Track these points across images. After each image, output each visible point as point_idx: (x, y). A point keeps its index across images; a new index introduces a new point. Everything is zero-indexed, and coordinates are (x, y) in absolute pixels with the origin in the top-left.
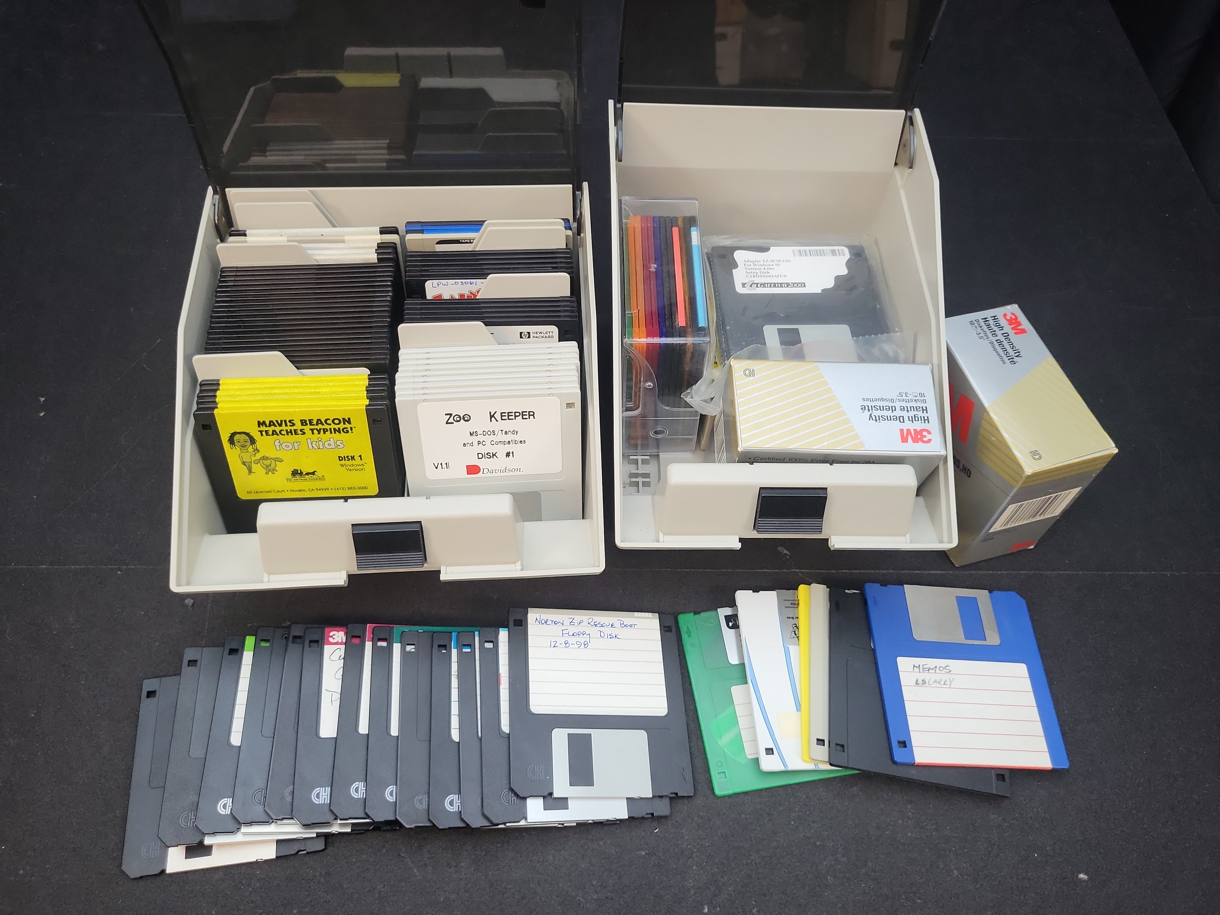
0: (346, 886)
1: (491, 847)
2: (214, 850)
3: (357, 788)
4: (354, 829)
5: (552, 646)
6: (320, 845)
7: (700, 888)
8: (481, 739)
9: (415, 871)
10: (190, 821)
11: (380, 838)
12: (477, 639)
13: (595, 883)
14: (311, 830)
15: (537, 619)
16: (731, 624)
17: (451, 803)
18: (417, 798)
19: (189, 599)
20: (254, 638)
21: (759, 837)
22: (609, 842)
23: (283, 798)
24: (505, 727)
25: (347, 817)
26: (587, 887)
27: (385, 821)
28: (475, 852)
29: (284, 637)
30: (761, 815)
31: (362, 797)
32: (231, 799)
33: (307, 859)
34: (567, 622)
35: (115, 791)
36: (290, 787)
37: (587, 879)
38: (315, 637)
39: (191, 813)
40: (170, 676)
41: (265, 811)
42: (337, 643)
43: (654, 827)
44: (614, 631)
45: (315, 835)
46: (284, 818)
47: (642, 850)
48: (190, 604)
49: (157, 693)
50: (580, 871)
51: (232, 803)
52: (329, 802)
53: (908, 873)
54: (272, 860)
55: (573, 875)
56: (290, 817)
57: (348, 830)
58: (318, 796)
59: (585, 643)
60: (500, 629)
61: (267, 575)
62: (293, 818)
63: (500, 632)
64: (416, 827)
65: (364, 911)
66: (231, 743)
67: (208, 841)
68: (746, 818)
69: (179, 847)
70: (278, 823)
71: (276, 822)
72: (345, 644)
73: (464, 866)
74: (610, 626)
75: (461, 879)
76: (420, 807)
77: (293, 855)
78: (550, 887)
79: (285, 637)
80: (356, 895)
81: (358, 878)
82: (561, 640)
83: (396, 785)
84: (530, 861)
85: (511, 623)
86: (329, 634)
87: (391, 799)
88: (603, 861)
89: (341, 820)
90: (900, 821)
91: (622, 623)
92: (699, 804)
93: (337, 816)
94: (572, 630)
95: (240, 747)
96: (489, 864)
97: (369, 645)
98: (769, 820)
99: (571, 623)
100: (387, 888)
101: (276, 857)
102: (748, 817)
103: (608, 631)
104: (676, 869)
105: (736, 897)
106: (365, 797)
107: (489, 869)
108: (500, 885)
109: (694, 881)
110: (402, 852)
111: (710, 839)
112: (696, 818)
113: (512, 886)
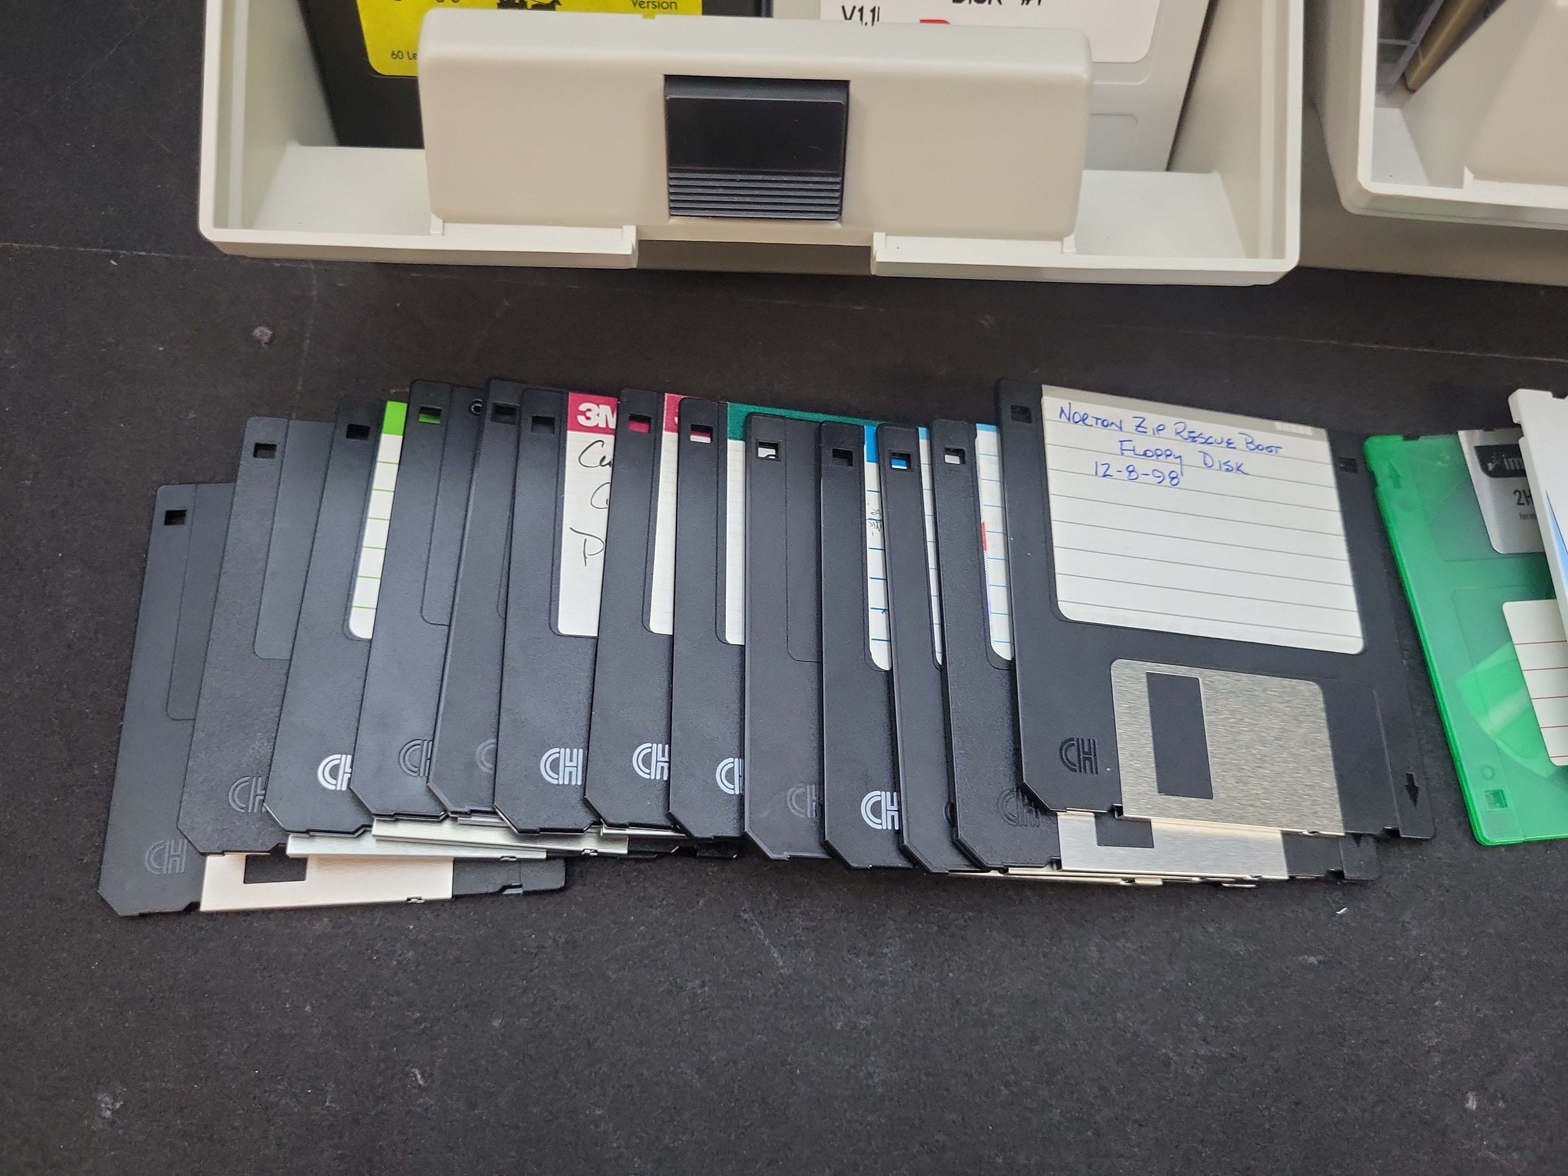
0: (614, 977)
1: (952, 916)
2: (311, 871)
3: (648, 757)
4: (633, 849)
5: (1101, 473)
6: (554, 879)
7: (1453, 1051)
8: (943, 669)
9: (775, 955)
10: (254, 798)
11: (692, 874)
12: (923, 444)
13: (1201, 1018)
14: (536, 842)
15: (1062, 411)
16: (1491, 466)
17: (876, 810)
18: (791, 790)
19: (262, 328)
20: (404, 406)
22: (1229, 928)
23: (471, 765)
24: (1001, 646)
25: (625, 822)
26: (1183, 1027)
27: (716, 837)
28: (914, 925)
29: (473, 407)
31: (658, 777)
32: (350, 757)
33: (523, 906)
34: (1130, 425)
35: (92, 719)
36: (489, 741)
37: (1182, 1009)
38: (546, 411)
39: (257, 781)
40: (216, 482)
41: (429, 790)
42: (596, 429)
43: (1335, 902)
44: (1233, 457)
45: (543, 856)
46: (473, 812)
47: (1309, 952)
48: (266, 339)
49: (189, 515)
50: (1163, 988)
51: (351, 767)
52: (579, 783)
54: (442, 902)
55: (1148, 996)
56: (489, 809)
57: (622, 850)
58: (555, 766)
59: (1174, 475)
60: (978, 425)
61: (440, 221)
62: (495, 813)
63: (978, 432)
64: (792, 858)
65: (656, 1036)
66: (351, 633)
67: (295, 847)
68: (1553, 900)
69: (228, 856)
70: (459, 822)
71: (455, 819)
72: (615, 432)
73: (890, 955)
74: (1224, 444)
75: (883, 984)
76: (800, 812)
77: (492, 894)
78: (1096, 1021)
79: (476, 408)
80: (639, 999)
81: (641, 961)
82: (1119, 463)
83: (742, 756)
84: (1045, 956)
85: (1006, 413)
86: (578, 407)
87: (731, 789)
88: (1218, 971)
89: (611, 826)
91: (1250, 440)
92: (1439, 859)
93: (598, 816)
94: (1142, 443)
95: (371, 641)
97: (669, 441)
99: (1140, 429)
100: (710, 988)
101: (453, 896)
102: (1556, 897)
103: (1220, 454)
104: (1393, 1003)
105: (1542, 1081)
106: (665, 778)
107: (949, 966)
108: (975, 1005)
109: (1438, 1035)
110: (745, 911)
111: (1469, 939)
112: (1433, 891)
113: (1003, 1010)
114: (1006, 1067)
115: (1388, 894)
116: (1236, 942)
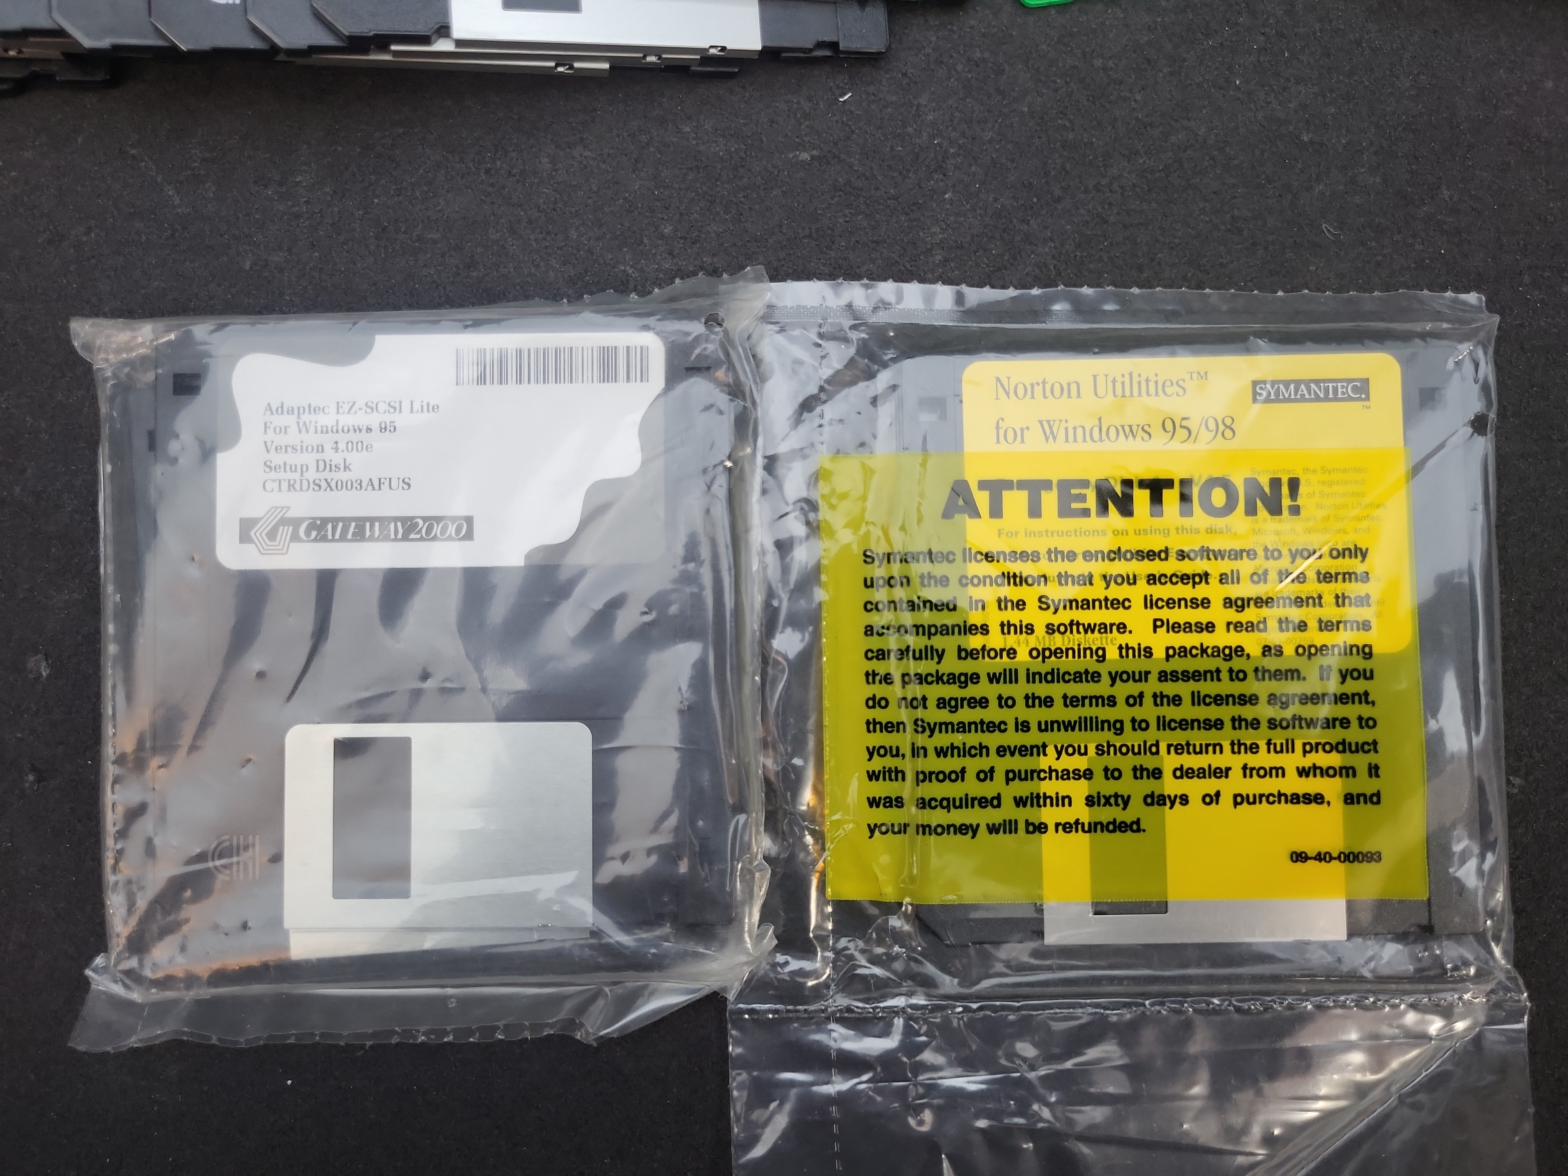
1: (377, 135)
7: (961, 247)
9: (170, 192)
11: (68, 110)
13: (668, 230)
21: (1137, 119)
22: (708, 126)
26: (646, 241)
28: (333, 148)
30: (1149, 61)
37: (646, 221)
43: (838, 87)
47: (801, 146)
50: (625, 199)
53: (1550, 219)
55: (606, 210)
65: (39, 291)
68: (1105, 69)
73: (304, 183)
75: (298, 216)
78: (545, 239)
84: (487, 171)
88: (691, 176)
90: (1549, 84)
92: (972, 27)
96: (372, 177)
98: (1171, 74)
100: (97, 235)
102: (1110, 64)
104: (895, 198)
107: (374, 191)
108: (405, 233)
109: (943, 231)
110: (131, 146)
111: (996, 121)
112: (959, 67)
113: (436, 236)
114: (440, 297)
115: (905, 75)
116: (716, 142)
